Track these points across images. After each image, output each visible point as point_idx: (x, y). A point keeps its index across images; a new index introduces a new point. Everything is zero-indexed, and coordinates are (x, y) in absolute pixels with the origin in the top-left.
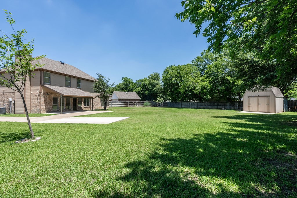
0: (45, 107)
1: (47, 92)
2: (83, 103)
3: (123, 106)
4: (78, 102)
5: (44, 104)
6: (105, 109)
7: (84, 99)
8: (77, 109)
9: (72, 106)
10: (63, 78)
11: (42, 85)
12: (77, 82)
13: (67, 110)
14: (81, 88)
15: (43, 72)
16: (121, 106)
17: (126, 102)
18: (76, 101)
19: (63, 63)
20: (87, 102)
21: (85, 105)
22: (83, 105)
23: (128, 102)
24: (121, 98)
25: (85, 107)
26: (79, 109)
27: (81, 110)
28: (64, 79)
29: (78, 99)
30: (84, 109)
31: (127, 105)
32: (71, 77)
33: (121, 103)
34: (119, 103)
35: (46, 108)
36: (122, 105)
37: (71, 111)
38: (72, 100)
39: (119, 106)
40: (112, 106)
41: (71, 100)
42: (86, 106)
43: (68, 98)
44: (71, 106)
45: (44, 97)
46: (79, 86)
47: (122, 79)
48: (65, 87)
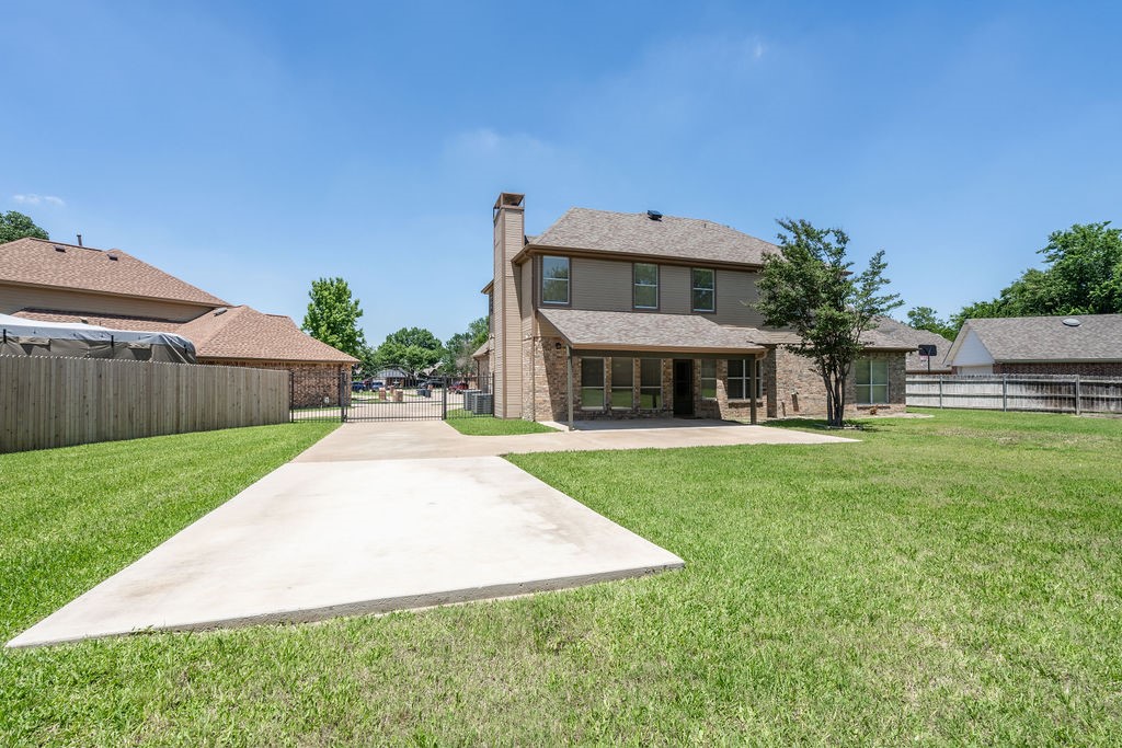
0: (548, 399)
1: (556, 338)
2: (720, 383)
3: (1025, 404)
4: (698, 377)
5: (546, 386)
6: (835, 422)
7: (725, 364)
8: (698, 413)
9: (670, 397)
10: (624, 273)
11: (537, 313)
12: (695, 283)
13: (644, 412)
14: (715, 313)
15: (542, 258)
16: (1011, 404)
17: (1061, 378)
18: (692, 373)
19: (655, 217)
20: (744, 378)
21: (734, 391)
22: (721, 395)
23: (1076, 378)
24: (1020, 356)
25: (731, 406)
26: (704, 414)
27: (712, 417)
28: (631, 277)
29: (698, 362)
30: (726, 414)
31: (1065, 398)
32: (659, 264)
33: (1011, 390)
34: (998, 390)
35: (553, 402)
36: (1021, 398)
37: (663, 418)
38: (671, 370)
39: (999, 403)
40: (948, 402)
41: (666, 369)
42: (741, 397)
43: (649, 357)
44: (667, 396)
45: (546, 358)
46: (702, 303)
47: (1048, 243)
48: (634, 310)
